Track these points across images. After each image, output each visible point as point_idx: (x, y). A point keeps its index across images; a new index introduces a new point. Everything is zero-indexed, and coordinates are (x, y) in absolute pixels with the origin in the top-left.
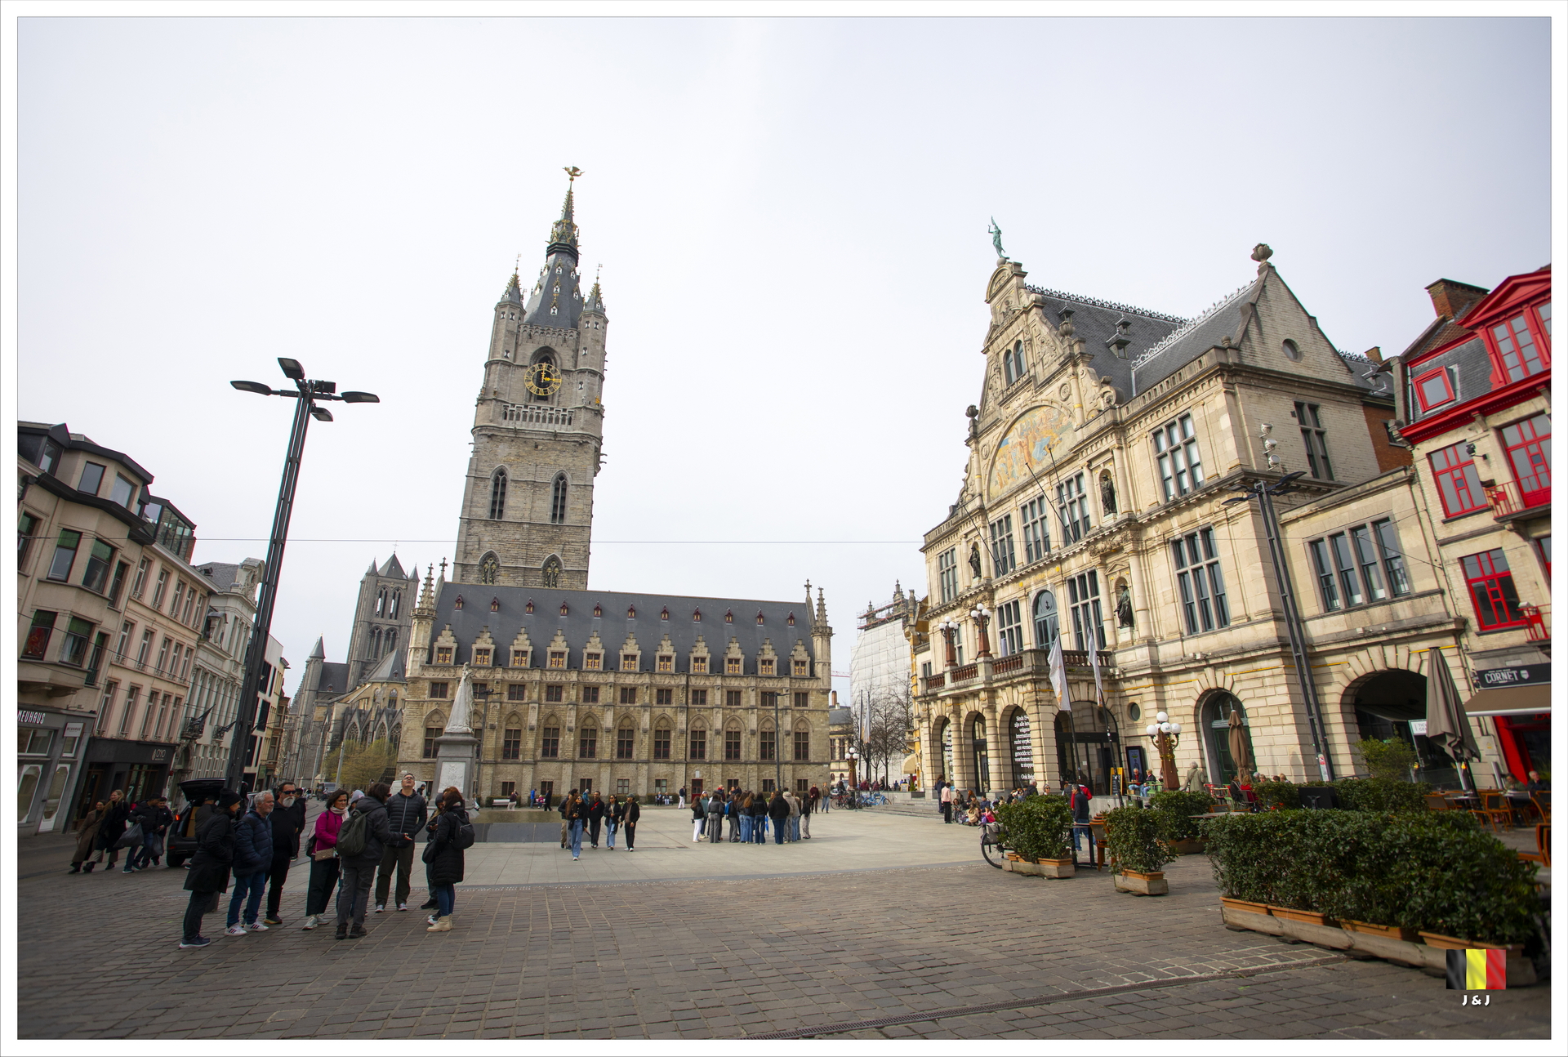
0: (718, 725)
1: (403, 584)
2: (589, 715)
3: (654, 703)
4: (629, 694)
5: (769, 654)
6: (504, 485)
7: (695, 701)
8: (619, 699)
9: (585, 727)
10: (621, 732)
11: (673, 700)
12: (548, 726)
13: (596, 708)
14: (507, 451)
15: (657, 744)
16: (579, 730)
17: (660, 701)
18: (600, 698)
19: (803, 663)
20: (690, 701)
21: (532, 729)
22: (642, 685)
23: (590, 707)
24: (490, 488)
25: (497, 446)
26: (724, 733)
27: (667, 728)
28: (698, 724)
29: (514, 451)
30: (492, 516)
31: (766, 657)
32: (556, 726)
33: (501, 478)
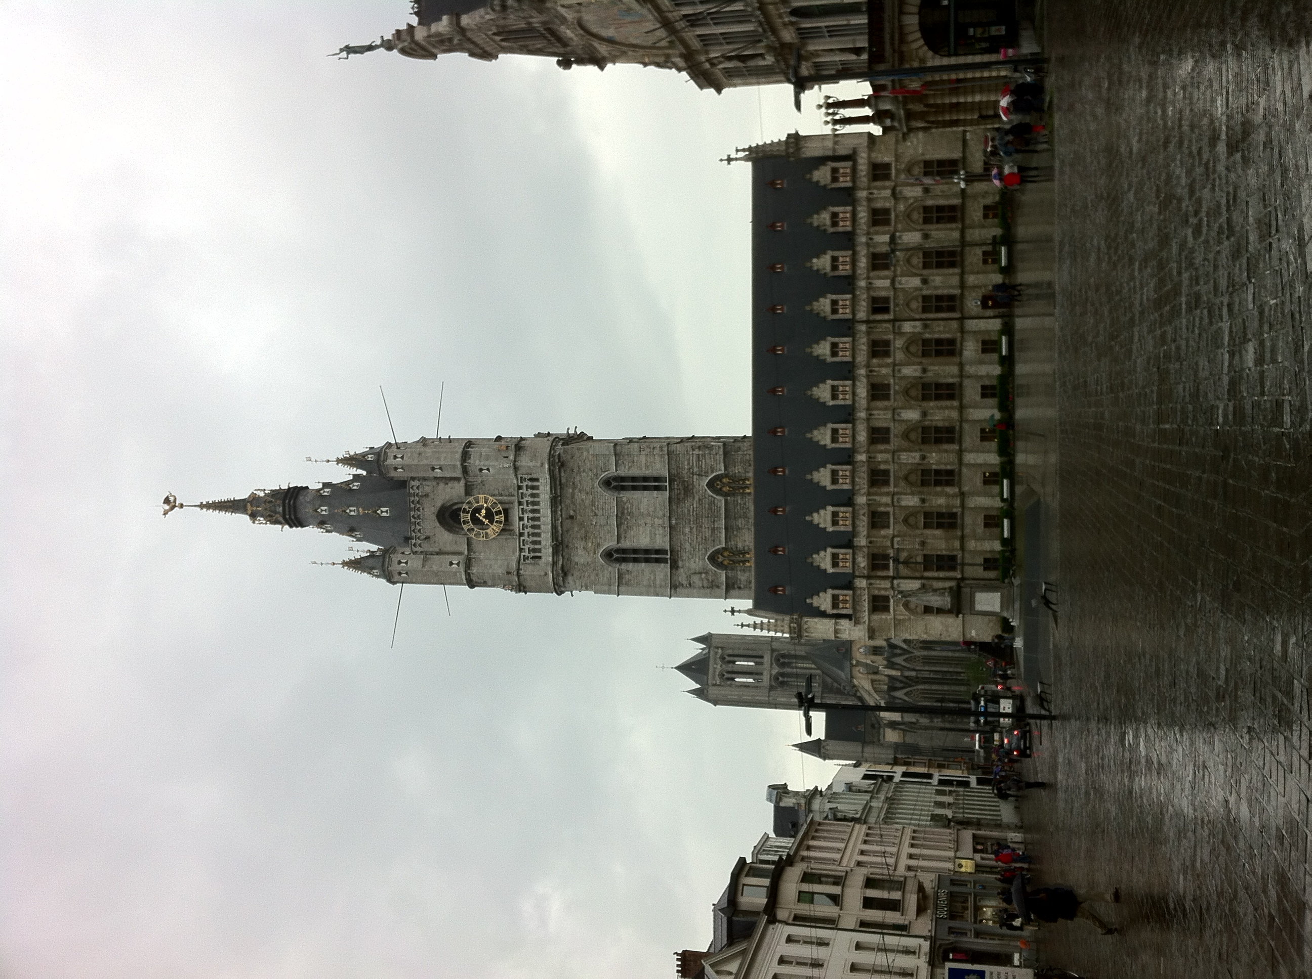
0: (916, 282)
1: (716, 653)
2: (906, 436)
3: (890, 360)
4: (878, 391)
5: (824, 218)
6: (624, 551)
7: (886, 310)
8: (886, 403)
9: (920, 440)
10: (925, 398)
11: (885, 337)
12: (919, 482)
13: (896, 430)
14: (580, 552)
15: (939, 353)
16: (922, 447)
17: (887, 354)
18: (885, 425)
19: (835, 171)
20: (886, 317)
21: (923, 501)
22: (868, 376)
23: (895, 436)
24: (631, 566)
25: (577, 564)
26: (926, 272)
27: (920, 343)
28: (914, 305)
29: (580, 544)
30: (664, 561)
31: (828, 222)
32: (919, 473)
33: (615, 556)
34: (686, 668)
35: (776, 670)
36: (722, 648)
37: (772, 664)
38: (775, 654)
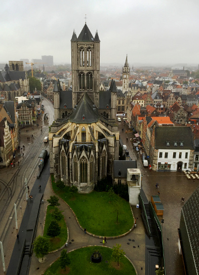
1: (91, 45)
34: (86, 29)
35: (86, 72)
36: (94, 48)
37: (88, 70)
38: (92, 72)
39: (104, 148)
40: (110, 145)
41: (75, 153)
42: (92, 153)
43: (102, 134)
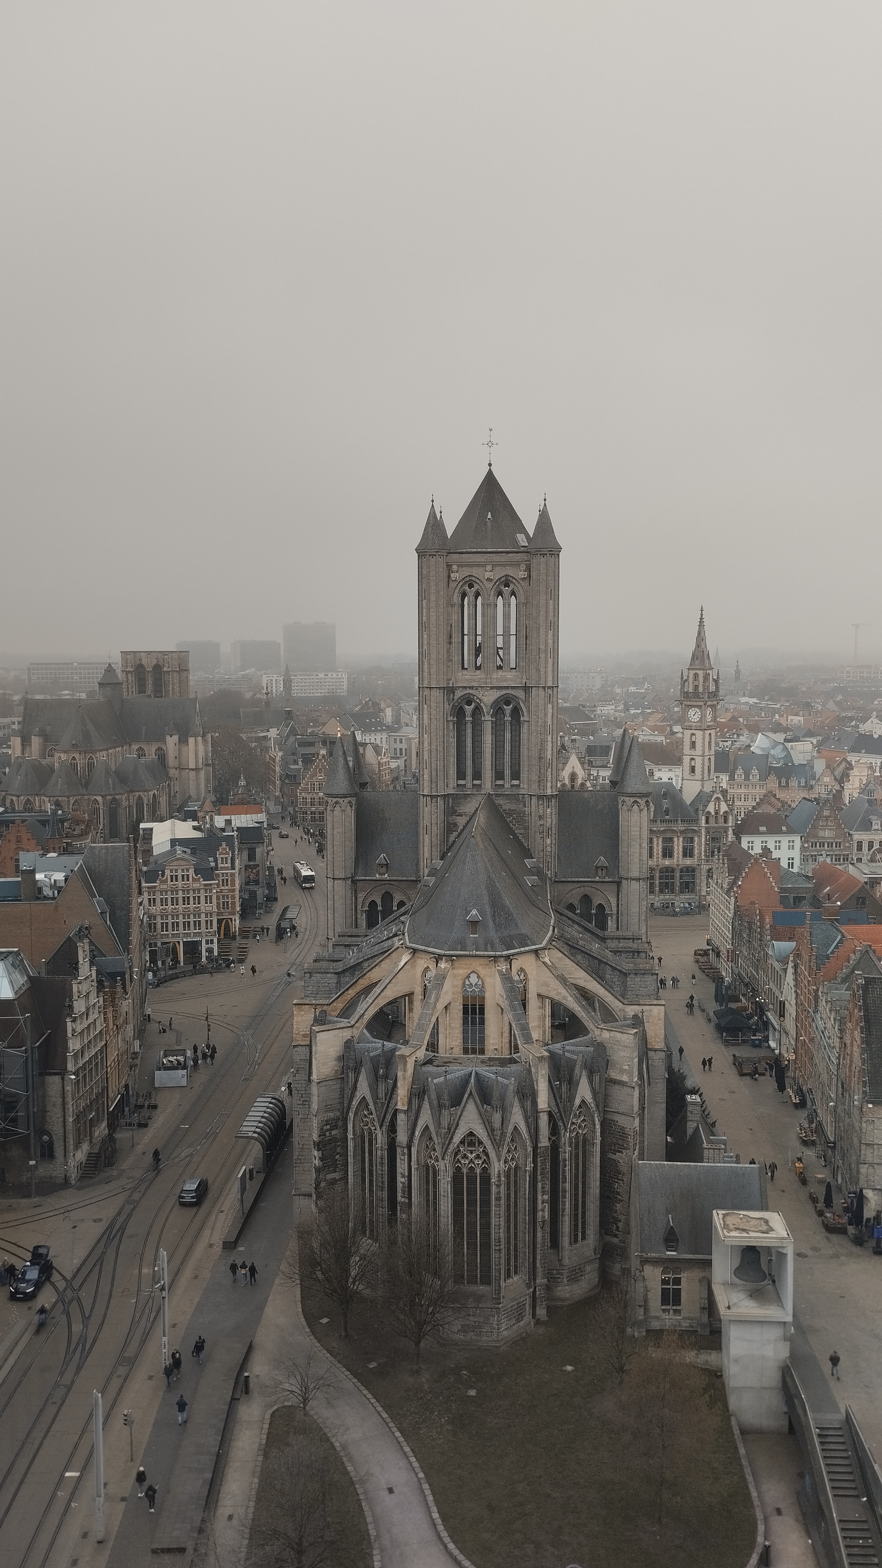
1: (517, 565)
34: (490, 495)
35: (488, 698)
36: (528, 579)
37: (499, 688)
39: (584, 1092)
40: (614, 1074)
41: (426, 1118)
42: (517, 1118)
43: (573, 1017)
